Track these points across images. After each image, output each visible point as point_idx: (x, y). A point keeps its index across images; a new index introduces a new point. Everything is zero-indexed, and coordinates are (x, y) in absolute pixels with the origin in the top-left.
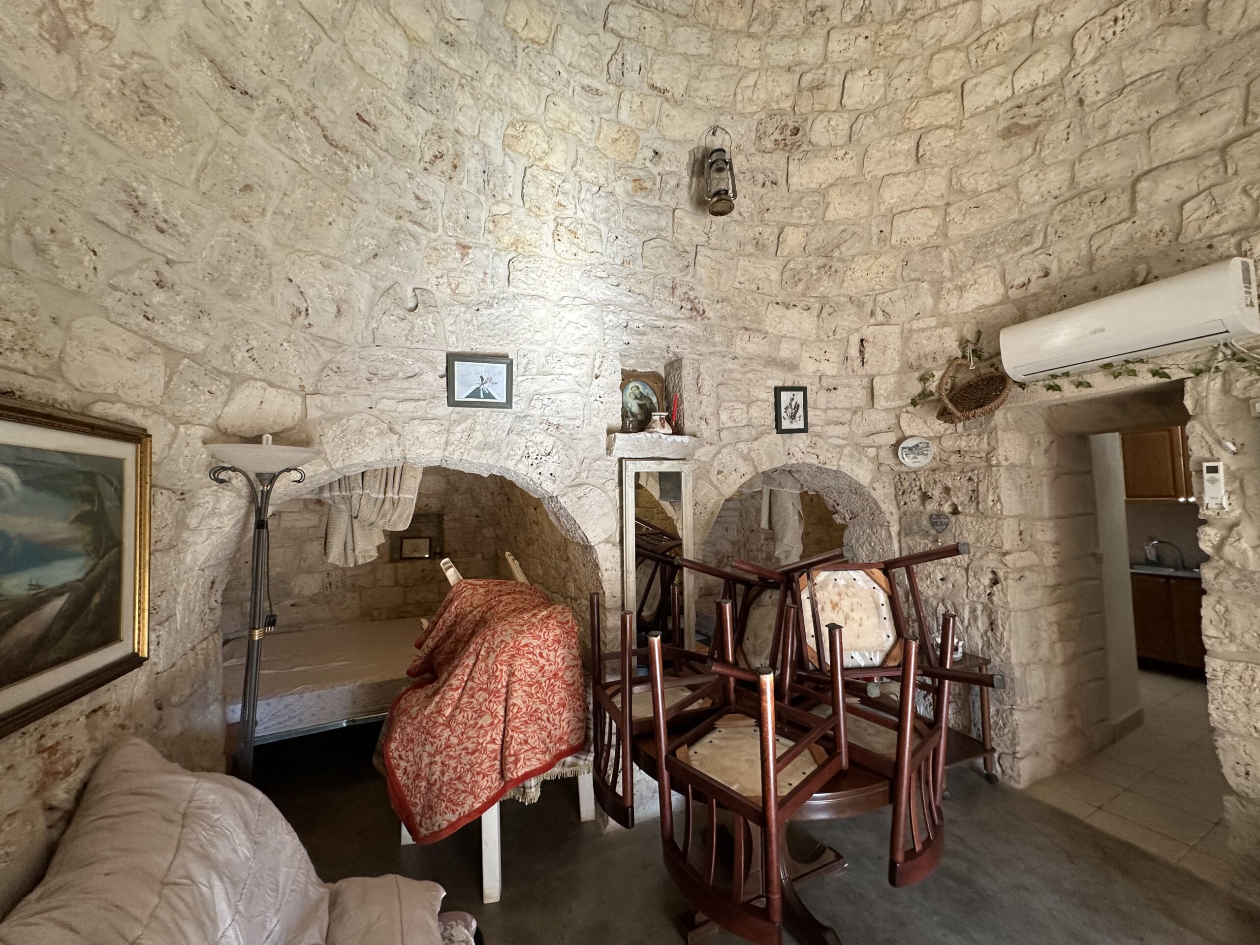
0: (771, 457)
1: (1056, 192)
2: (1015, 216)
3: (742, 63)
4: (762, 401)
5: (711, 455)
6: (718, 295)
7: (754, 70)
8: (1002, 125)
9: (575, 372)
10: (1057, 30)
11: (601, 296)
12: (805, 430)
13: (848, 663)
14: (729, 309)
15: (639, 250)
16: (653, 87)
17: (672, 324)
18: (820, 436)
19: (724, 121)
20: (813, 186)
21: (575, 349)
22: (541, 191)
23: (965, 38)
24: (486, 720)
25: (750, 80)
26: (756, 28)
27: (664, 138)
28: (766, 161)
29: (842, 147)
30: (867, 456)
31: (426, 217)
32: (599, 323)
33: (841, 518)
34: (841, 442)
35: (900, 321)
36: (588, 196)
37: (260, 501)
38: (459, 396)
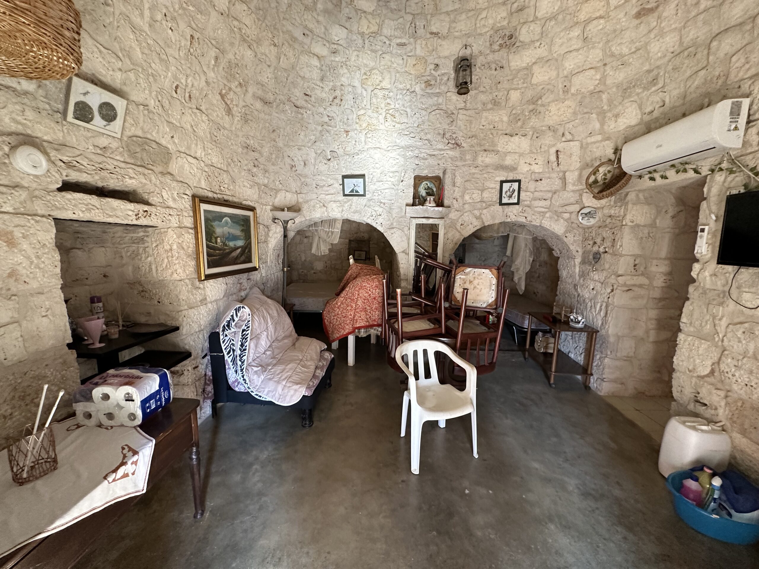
0: (493, 217)
1: (672, 50)
2: (646, 67)
3: (478, 7)
4: (492, 188)
5: (458, 216)
6: (470, 134)
7: (485, 9)
8: (634, 11)
9: (392, 180)
11: (407, 143)
12: (518, 203)
13: (468, 304)
14: (475, 141)
15: (427, 118)
16: (432, 33)
17: (442, 152)
18: (529, 207)
19: (470, 40)
20: (524, 65)
21: (393, 169)
22: (379, 100)
25: (484, 15)
27: (439, 57)
28: (497, 56)
29: (538, 41)
30: (562, 218)
31: (332, 123)
32: (404, 156)
33: (556, 253)
34: (543, 210)
35: (580, 139)
36: (401, 96)
37: (285, 229)
38: (347, 192)
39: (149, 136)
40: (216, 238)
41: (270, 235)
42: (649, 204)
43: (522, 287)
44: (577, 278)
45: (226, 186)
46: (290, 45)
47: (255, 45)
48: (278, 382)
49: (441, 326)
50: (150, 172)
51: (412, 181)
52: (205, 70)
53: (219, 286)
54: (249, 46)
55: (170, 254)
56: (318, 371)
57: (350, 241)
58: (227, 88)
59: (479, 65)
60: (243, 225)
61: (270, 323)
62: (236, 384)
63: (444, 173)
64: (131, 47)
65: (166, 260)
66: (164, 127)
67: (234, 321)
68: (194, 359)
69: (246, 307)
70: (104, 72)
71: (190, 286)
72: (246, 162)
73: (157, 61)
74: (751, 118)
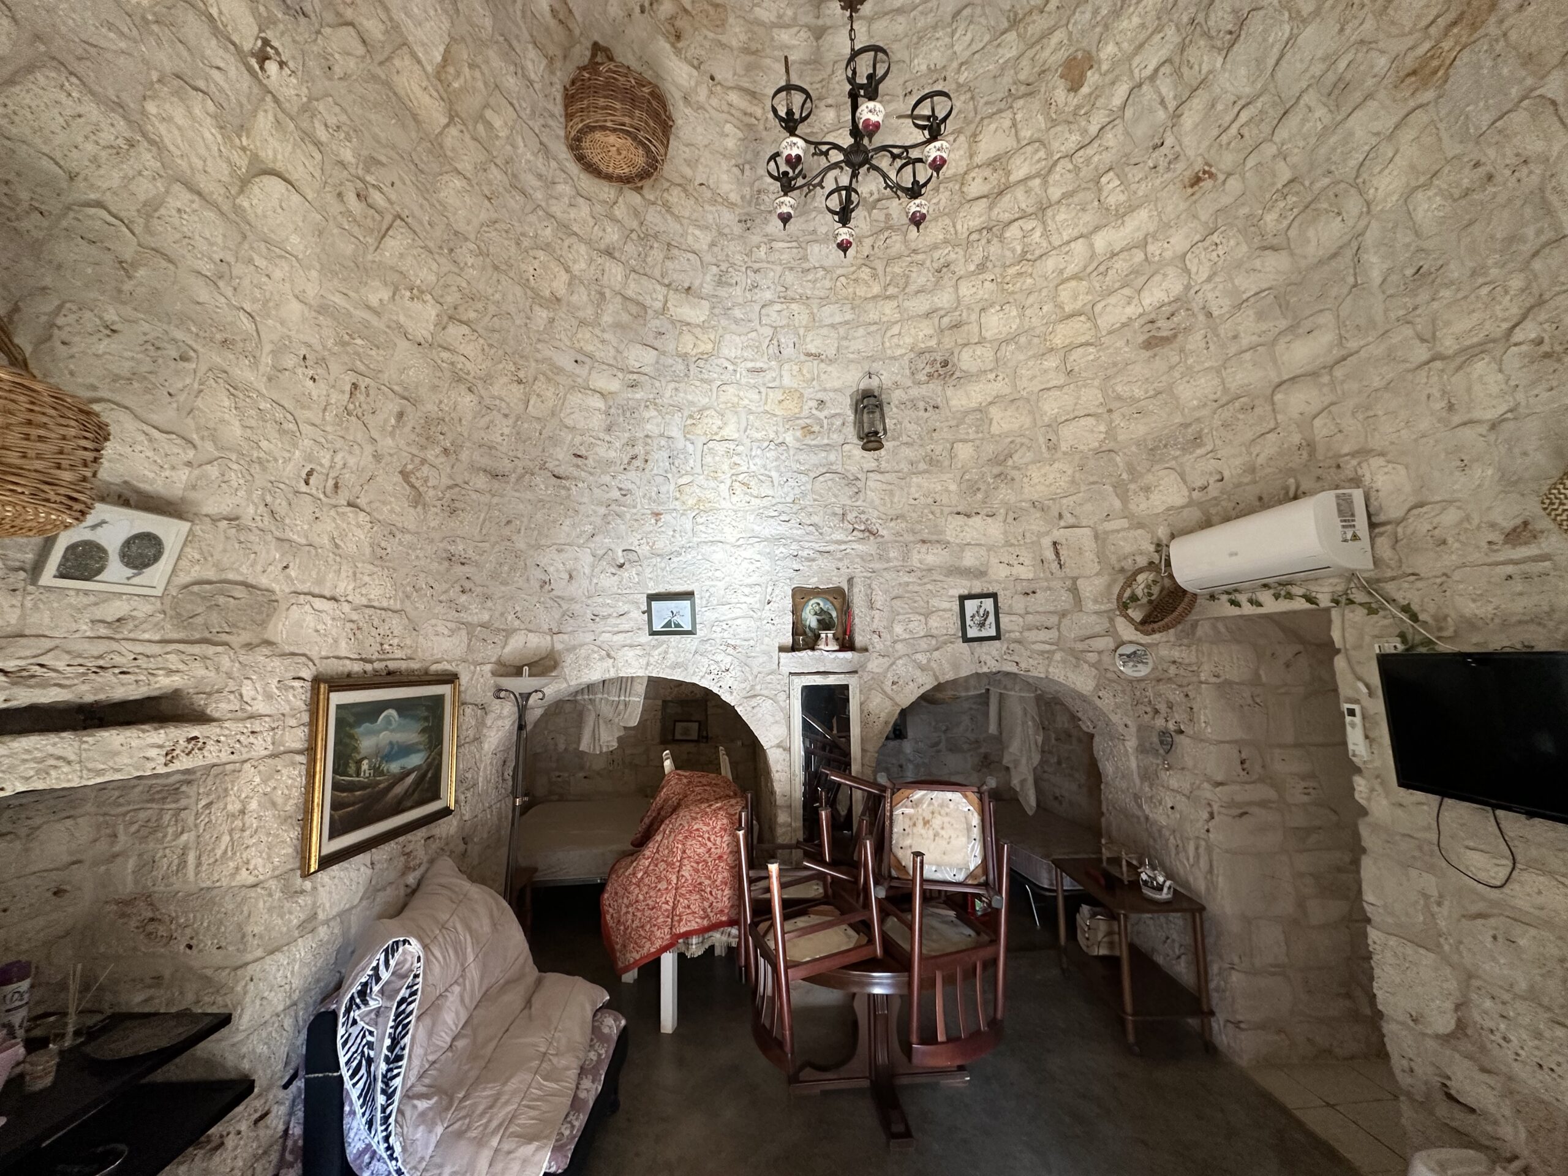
0: (956, 666)
1: (1213, 397)
2: (1178, 419)
3: (885, 319)
4: (945, 610)
5: (885, 667)
6: (892, 512)
7: (896, 323)
8: (1141, 339)
9: (749, 600)
10: (1168, 254)
11: (774, 532)
12: (997, 637)
13: (926, 875)
14: (903, 525)
15: (809, 487)
16: (809, 355)
17: (843, 547)
18: (1019, 642)
19: (876, 366)
20: (974, 405)
21: (750, 581)
22: (717, 459)
23: (1085, 268)
24: (663, 885)
25: (896, 330)
26: (891, 291)
27: (825, 390)
28: (924, 390)
29: (991, 371)
30: (1086, 662)
31: (628, 500)
32: (769, 555)
33: (1087, 726)
34: (1048, 647)
35: (1091, 523)
36: (759, 452)
37: (522, 711)
38: (657, 627)
39: (231, 576)
40: (359, 763)
41: (489, 723)
42: (1238, 642)
43: (1030, 800)
44: (1137, 781)
45: (395, 641)
46: (549, 380)
47: (480, 384)
48: (480, 1142)
49: (871, 941)
50: (220, 649)
51: (788, 603)
52: (375, 434)
53: (353, 874)
54: (470, 389)
55: (238, 823)
56: (587, 1083)
57: (664, 702)
58: (417, 461)
59: (895, 401)
60: (426, 719)
61: (471, 958)
62: (367, 1158)
63: (850, 581)
64: (222, 421)
65: (226, 838)
66: (268, 553)
67: (378, 979)
68: (260, 1095)
69: (413, 941)
70: (151, 475)
71: (278, 895)
72: (445, 586)
73: (273, 434)
74: (1374, 520)
